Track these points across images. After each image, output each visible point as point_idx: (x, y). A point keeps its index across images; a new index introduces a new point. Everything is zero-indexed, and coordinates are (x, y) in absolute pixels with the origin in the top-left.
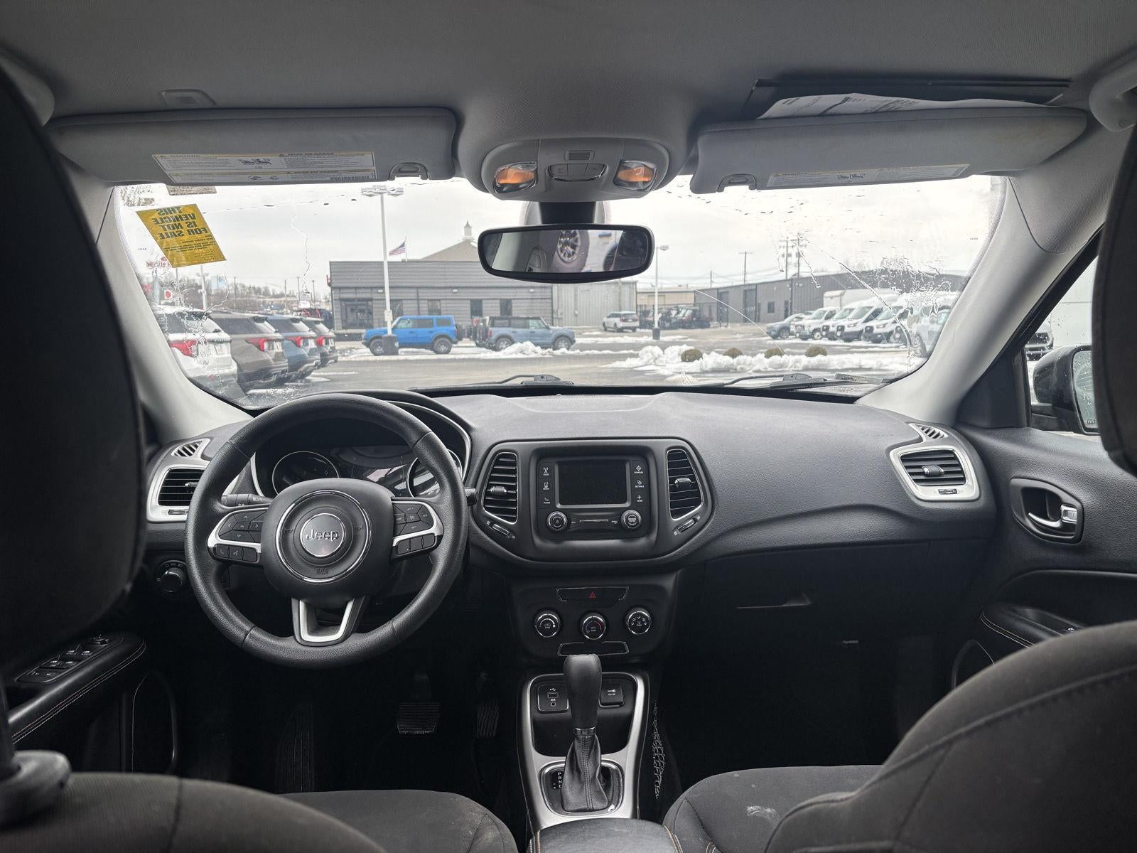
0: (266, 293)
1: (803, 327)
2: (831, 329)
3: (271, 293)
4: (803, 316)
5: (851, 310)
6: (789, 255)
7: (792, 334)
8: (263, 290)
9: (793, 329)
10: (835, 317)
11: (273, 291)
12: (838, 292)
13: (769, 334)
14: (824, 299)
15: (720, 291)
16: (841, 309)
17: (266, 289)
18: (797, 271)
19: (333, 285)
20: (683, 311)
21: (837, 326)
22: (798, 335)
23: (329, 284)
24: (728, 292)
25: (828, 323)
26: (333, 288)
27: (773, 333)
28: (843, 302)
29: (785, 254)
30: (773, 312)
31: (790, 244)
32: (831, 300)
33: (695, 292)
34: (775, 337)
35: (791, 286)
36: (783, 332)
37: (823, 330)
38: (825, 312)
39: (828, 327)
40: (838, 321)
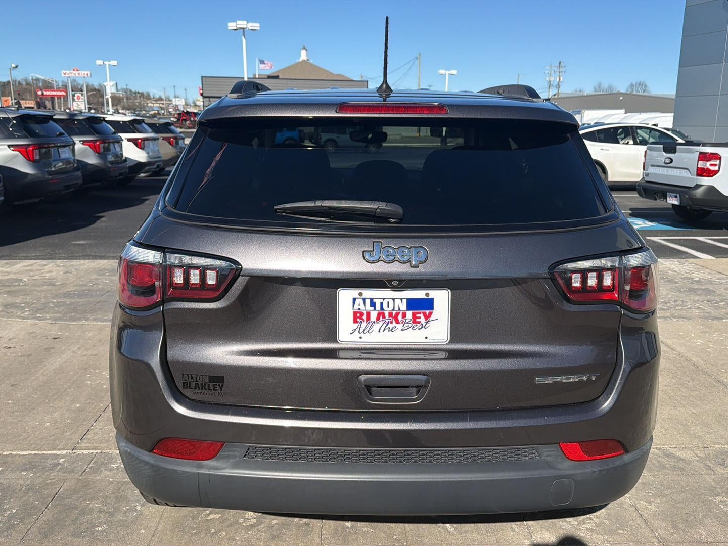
0: (148, 97)
3: (152, 97)
8: (145, 94)
11: (153, 95)
17: (148, 95)
19: (205, 95)
23: (202, 94)
26: (204, 97)
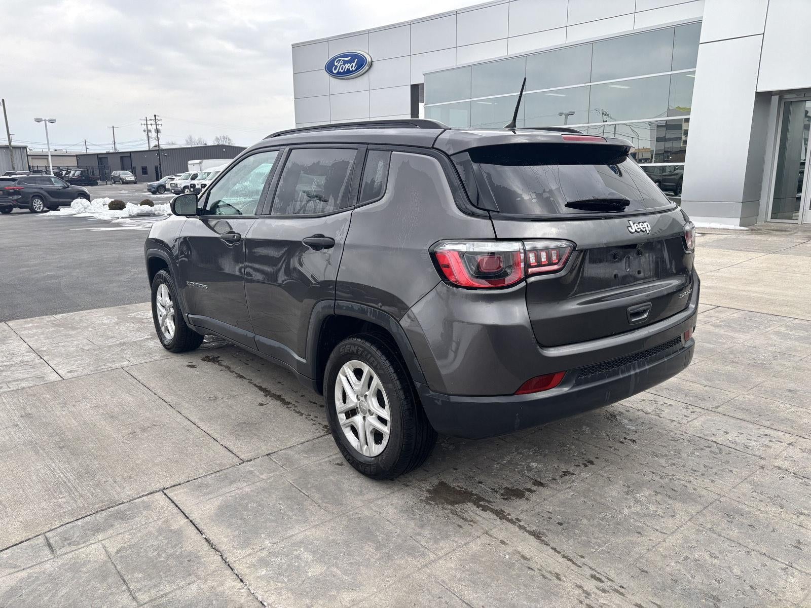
1: (176, 185)
2: (197, 187)
4: (174, 177)
5: (209, 174)
6: (149, 131)
7: (168, 190)
9: (168, 186)
10: (198, 178)
12: (198, 161)
13: (149, 190)
14: (189, 165)
15: (99, 156)
16: (201, 172)
18: (157, 144)
20: (72, 172)
21: (200, 184)
22: (173, 191)
24: (107, 158)
25: (193, 182)
27: (153, 189)
28: (202, 168)
29: (146, 129)
30: (147, 174)
31: (149, 122)
32: (194, 166)
33: (77, 156)
34: (154, 193)
35: (159, 155)
36: (161, 189)
37: (191, 187)
38: (190, 175)
39: (194, 185)
40: (201, 181)
